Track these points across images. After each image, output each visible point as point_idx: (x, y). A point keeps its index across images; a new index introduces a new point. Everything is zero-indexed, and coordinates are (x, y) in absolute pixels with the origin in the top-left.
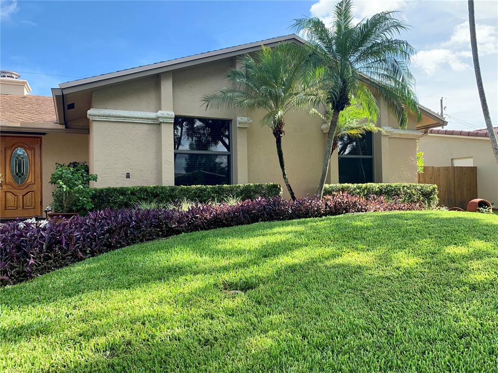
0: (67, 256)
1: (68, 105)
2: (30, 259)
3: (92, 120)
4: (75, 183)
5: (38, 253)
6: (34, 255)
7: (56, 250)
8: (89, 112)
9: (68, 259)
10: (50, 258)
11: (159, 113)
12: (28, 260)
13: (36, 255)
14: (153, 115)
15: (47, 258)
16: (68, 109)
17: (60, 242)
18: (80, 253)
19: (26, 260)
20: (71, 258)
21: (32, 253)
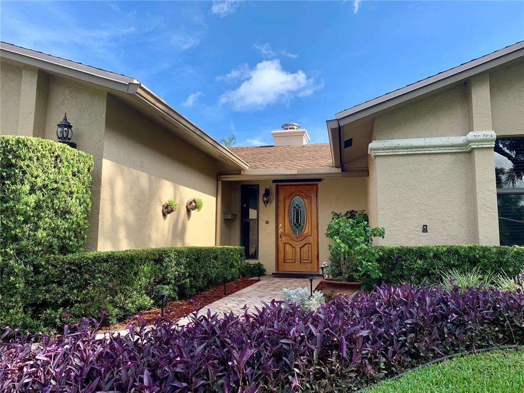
0: (348, 372)
1: (345, 142)
2: (293, 376)
3: (374, 156)
4: (356, 241)
5: (306, 366)
6: (300, 370)
7: (332, 362)
8: (371, 145)
9: (351, 378)
10: (323, 376)
11: (471, 135)
12: (290, 377)
13: (302, 370)
14: (460, 140)
15: (320, 376)
16: (345, 147)
17: (338, 347)
18: (369, 367)
19: (287, 378)
20: (356, 377)
21: (297, 366)
